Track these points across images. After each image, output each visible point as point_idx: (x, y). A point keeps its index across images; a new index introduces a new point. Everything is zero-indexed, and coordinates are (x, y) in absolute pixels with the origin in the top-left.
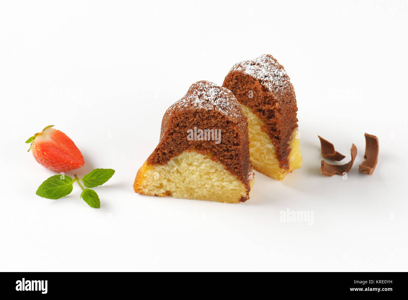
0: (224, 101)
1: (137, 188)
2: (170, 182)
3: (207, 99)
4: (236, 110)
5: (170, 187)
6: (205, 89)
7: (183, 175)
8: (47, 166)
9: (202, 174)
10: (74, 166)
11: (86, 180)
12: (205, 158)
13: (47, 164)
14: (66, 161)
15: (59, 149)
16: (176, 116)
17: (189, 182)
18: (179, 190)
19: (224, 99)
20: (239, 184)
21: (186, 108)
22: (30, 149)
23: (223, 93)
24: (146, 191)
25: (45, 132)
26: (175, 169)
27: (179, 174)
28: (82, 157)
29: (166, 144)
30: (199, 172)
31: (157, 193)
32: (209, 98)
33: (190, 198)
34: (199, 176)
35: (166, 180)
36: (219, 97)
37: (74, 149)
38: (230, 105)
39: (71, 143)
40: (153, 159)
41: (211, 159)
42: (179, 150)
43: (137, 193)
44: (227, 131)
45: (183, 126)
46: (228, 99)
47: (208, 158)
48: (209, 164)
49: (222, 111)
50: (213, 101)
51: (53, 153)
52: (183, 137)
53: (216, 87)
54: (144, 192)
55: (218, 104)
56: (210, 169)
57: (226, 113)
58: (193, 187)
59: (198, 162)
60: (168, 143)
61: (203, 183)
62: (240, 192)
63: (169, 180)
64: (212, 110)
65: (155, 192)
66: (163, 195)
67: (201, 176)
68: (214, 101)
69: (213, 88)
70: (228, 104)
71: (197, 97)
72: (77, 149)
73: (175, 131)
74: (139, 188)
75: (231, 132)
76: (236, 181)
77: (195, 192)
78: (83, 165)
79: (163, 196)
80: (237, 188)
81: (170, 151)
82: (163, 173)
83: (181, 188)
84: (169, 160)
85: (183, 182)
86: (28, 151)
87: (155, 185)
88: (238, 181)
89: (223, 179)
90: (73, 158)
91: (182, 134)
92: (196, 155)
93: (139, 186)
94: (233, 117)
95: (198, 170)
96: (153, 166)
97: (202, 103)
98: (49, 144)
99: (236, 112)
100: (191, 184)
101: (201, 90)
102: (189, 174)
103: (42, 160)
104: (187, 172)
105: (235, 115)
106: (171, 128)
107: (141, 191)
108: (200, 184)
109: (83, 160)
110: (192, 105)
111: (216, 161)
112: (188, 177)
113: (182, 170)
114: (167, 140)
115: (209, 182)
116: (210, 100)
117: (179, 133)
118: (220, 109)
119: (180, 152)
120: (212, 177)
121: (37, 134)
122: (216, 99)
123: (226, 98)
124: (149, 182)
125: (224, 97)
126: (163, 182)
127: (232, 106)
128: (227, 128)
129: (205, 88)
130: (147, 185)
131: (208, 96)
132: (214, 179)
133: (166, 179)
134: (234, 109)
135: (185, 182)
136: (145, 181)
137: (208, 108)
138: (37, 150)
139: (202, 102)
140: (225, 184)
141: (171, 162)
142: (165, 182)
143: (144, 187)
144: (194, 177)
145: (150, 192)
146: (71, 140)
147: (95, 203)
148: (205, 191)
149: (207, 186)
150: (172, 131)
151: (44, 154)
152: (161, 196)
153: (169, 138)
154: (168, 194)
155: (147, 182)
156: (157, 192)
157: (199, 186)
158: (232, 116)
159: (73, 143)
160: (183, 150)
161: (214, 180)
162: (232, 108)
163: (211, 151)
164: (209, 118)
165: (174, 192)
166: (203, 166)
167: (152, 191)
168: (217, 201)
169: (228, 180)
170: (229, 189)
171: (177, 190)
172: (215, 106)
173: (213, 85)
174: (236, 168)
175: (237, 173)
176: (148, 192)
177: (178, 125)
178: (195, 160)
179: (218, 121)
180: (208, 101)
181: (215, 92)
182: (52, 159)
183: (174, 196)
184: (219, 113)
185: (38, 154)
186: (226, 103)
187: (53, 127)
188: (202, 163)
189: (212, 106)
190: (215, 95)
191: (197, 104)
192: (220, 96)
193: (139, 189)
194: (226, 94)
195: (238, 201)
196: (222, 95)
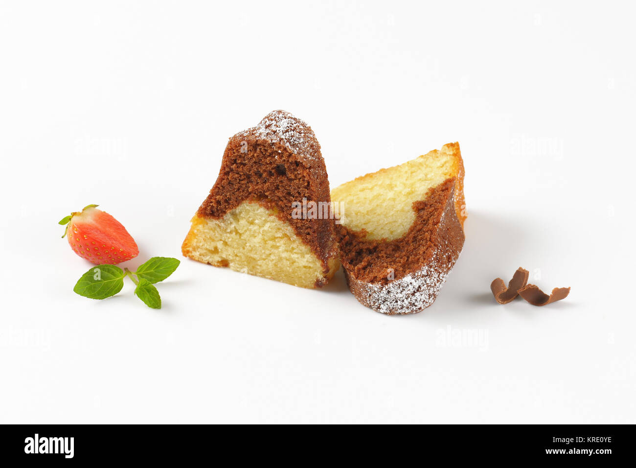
0: (298, 136)
1: (185, 250)
2: (227, 246)
3: (274, 129)
4: (311, 151)
5: (227, 253)
6: (277, 119)
7: (242, 238)
8: (88, 255)
9: (266, 238)
10: (125, 255)
11: (141, 273)
12: (270, 215)
13: (88, 253)
14: (113, 248)
15: (104, 233)
16: (232, 148)
17: (250, 248)
18: (238, 259)
19: (298, 134)
20: (313, 260)
21: (244, 137)
22: (65, 234)
23: (299, 126)
24: (196, 254)
25: (86, 212)
26: (233, 226)
27: (238, 237)
28: (135, 245)
29: (221, 188)
30: (262, 235)
31: (210, 260)
32: (278, 129)
33: (252, 273)
34: (263, 241)
35: (222, 242)
36: (291, 130)
37: (125, 236)
38: (304, 143)
39: (120, 227)
40: (205, 209)
41: (277, 216)
42: (236, 199)
43: (186, 256)
44: (296, 176)
45: (241, 163)
46: (302, 134)
47: (273, 215)
48: (274, 224)
49: (290, 147)
50: (281, 133)
51: (96, 237)
52: (242, 180)
53: (291, 118)
54: (193, 256)
55: (287, 137)
56: (276, 232)
57: (295, 151)
58: (255, 256)
59: (261, 219)
60: (223, 187)
61: (268, 252)
62: (315, 272)
63: (225, 243)
64: (276, 143)
65: (208, 258)
66: (218, 264)
67: (265, 242)
68: (283, 133)
69: (287, 119)
70: (302, 140)
71: (264, 126)
72: (129, 235)
73: (232, 170)
74: (188, 249)
75: (300, 178)
76: (308, 254)
77: (258, 265)
78: (137, 254)
79: (218, 266)
80: (311, 265)
81: (226, 200)
82: (218, 232)
83: (240, 257)
84: (225, 212)
85: (244, 248)
86: (62, 237)
87: (208, 247)
88: (311, 255)
89: (293, 249)
90: (123, 245)
91: (241, 176)
92: (258, 210)
93: (188, 247)
94: (304, 158)
95: (261, 232)
96: (206, 220)
97: (267, 134)
98: (90, 226)
99: (311, 153)
100: (253, 252)
101: (272, 120)
102: (250, 236)
103: (81, 247)
104: (248, 233)
105: (308, 156)
106: (226, 164)
107: (190, 254)
108: (264, 253)
109: (137, 249)
110: (253, 134)
111: (283, 220)
112: (249, 240)
113: (242, 230)
114: (222, 181)
115: (276, 251)
116: (278, 131)
117: (237, 173)
118: (288, 144)
119: (238, 202)
120: (278, 244)
121: (74, 214)
122: (287, 131)
123: (300, 133)
124: (200, 242)
125: (298, 130)
126: (218, 244)
127: (307, 144)
128: (296, 173)
129: (278, 117)
130: (198, 247)
131: (277, 127)
132: (281, 247)
133: (221, 240)
134: (308, 149)
135: (246, 248)
136: (196, 240)
137: (272, 140)
138: (75, 233)
139: (267, 132)
140: (294, 256)
141: (228, 216)
142: (220, 245)
143: (194, 249)
144: (257, 241)
145: (202, 257)
146: (120, 224)
147: (153, 302)
148: (271, 265)
149: (272, 257)
150: (227, 169)
151: (84, 238)
152: (215, 266)
153: (224, 179)
154: (225, 264)
155: (197, 242)
156: (210, 258)
157: (264, 257)
158: (302, 155)
159: (123, 228)
160: (243, 199)
161: (281, 249)
162: (305, 146)
163: (277, 204)
164: (274, 155)
165: (232, 261)
166: (266, 227)
167: (204, 256)
168: (286, 283)
169: (300, 251)
170: (301, 265)
171: (236, 259)
172: (281, 139)
173: (289, 115)
174: (309, 234)
175: (310, 242)
176: (198, 256)
177: (235, 161)
178: (257, 216)
179: (284, 160)
180: (275, 132)
181: (288, 124)
182: (95, 245)
183: (232, 268)
184: (285, 149)
185: (75, 238)
186: (299, 138)
187: (97, 208)
188: (266, 221)
189: (278, 139)
190: (288, 126)
191: (260, 134)
192: (293, 129)
193: (188, 252)
194: (302, 127)
195: (313, 286)
196: (296, 128)
